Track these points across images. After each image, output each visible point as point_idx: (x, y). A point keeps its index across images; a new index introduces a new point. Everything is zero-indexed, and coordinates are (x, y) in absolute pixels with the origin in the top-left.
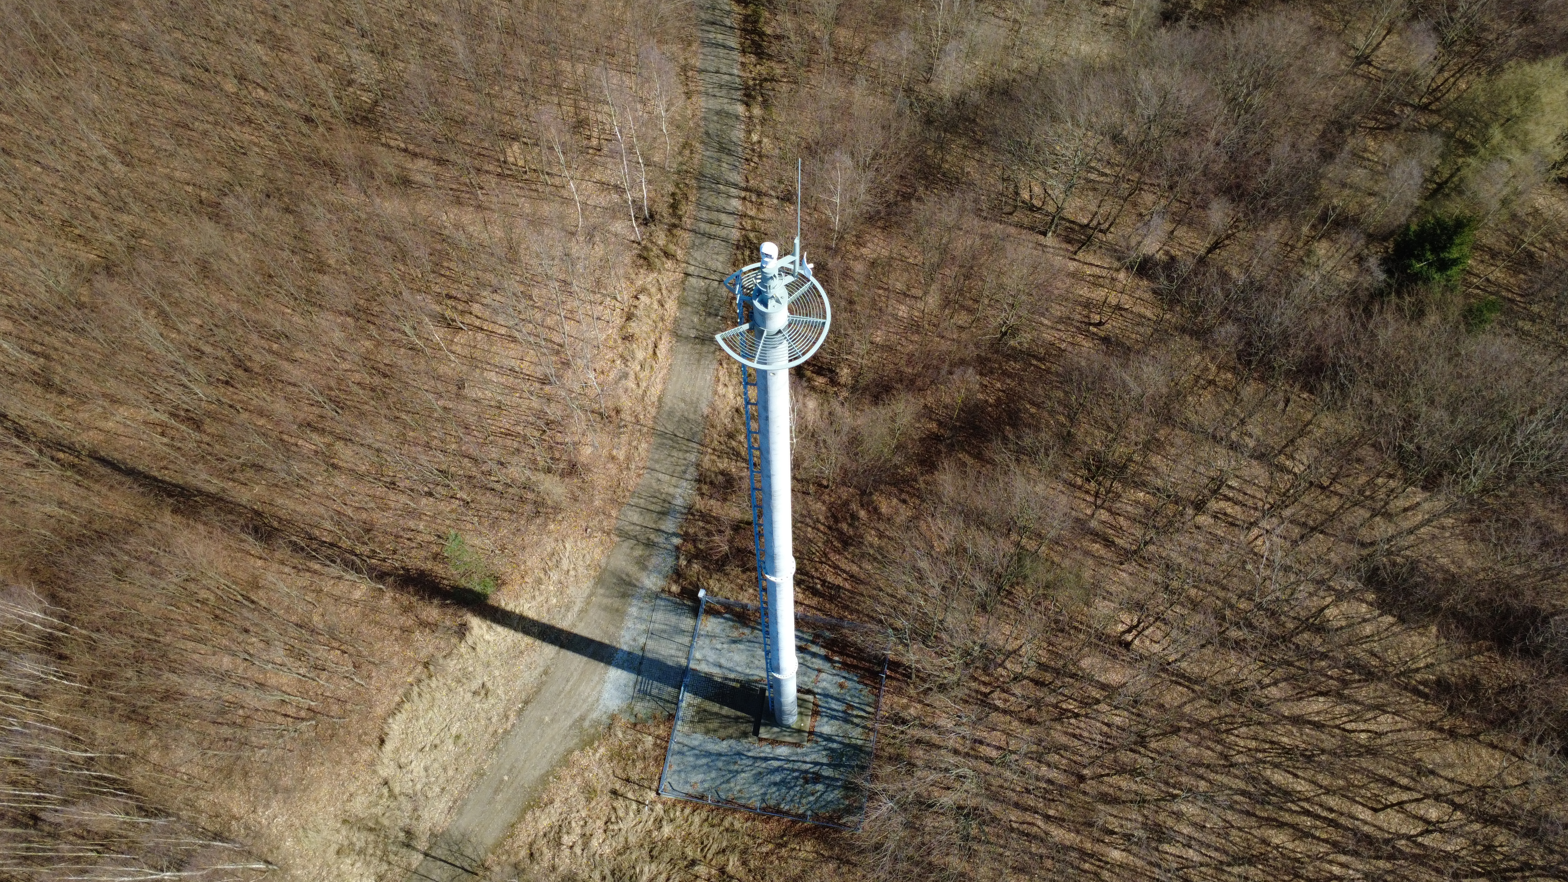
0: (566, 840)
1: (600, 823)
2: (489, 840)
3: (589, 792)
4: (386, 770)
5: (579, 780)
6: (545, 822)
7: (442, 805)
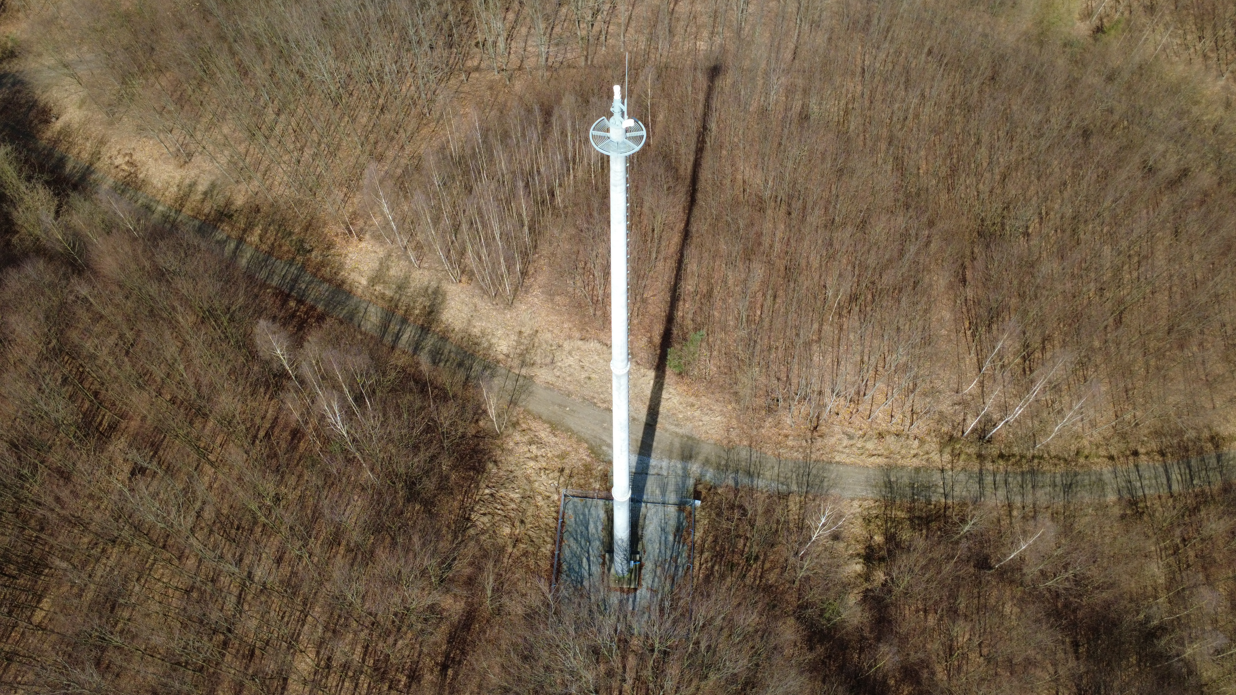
0: (533, 448)
1: (544, 464)
2: (531, 407)
3: (563, 456)
4: (567, 346)
5: (570, 449)
6: (543, 435)
7: (550, 378)
